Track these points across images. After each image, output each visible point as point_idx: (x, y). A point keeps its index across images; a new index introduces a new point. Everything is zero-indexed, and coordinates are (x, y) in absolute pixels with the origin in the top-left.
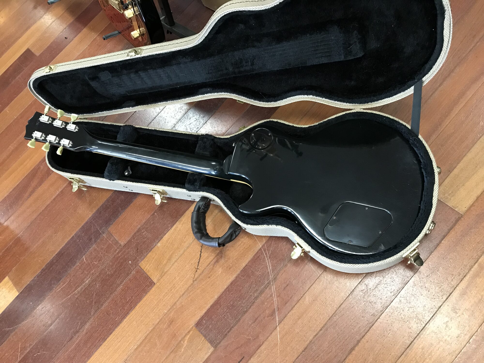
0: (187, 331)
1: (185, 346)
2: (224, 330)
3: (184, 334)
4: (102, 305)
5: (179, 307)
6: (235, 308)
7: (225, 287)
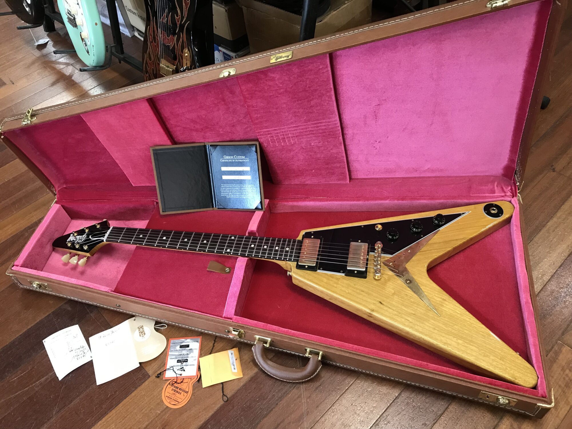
4: (71, 401)
6: (252, 410)
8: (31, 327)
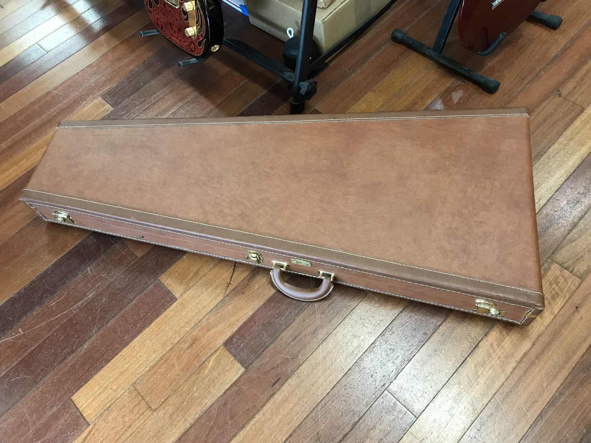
0: (213, 351)
1: (210, 367)
2: (258, 350)
3: (210, 354)
4: (108, 322)
5: (205, 324)
6: (272, 325)
7: (262, 303)
8: (61, 257)
